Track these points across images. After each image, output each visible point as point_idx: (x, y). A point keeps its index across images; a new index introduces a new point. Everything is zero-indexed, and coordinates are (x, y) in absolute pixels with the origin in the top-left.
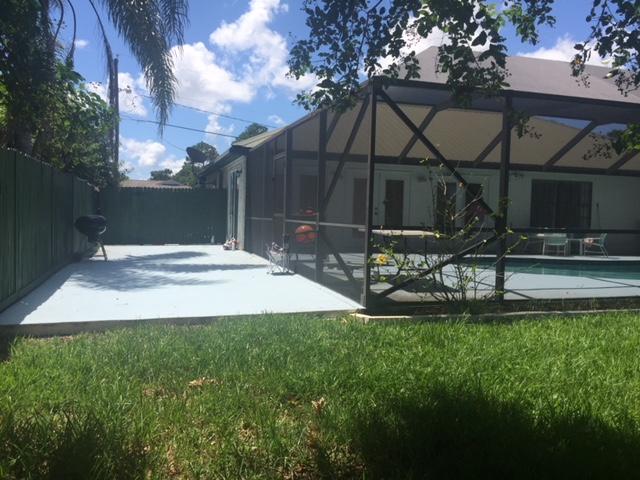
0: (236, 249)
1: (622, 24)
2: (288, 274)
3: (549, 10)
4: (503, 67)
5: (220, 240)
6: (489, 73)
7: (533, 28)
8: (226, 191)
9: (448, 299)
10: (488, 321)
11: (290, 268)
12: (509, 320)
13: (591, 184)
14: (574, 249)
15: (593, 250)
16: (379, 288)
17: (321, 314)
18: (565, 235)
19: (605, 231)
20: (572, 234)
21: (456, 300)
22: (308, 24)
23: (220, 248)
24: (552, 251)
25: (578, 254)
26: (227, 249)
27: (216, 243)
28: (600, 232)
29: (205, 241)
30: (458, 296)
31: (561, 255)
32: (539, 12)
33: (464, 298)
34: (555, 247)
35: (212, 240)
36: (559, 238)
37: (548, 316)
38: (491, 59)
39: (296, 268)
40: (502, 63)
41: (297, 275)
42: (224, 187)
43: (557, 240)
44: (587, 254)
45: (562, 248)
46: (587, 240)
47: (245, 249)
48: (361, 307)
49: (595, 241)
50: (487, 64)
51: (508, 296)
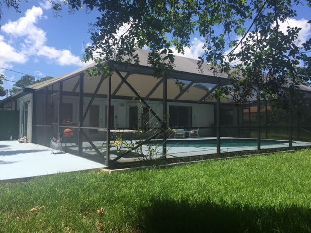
0: (27, 142)
1: (215, 51)
2: (61, 153)
3: (188, 42)
4: (173, 63)
5: (16, 138)
6: (168, 65)
7: (183, 48)
8: (19, 111)
9: (144, 159)
10: (163, 168)
11: (63, 150)
12: (171, 167)
13: (192, 107)
14: (187, 136)
15: (194, 136)
16: (113, 157)
17: (87, 171)
18: (183, 130)
19: (198, 128)
20: (186, 129)
21: (148, 160)
22: (91, 39)
23: (16, 142)
24: (178, 136)
25: (188, 138)
26: (22, 142)
27: (13, 140)
28: (196, 128)
29: (7, 139)
30: (149, 158)
31: (182, 138)
32: (185, 42)
33: (151, 159)
34: (179, 135)
35: (11, 138)
36: (181, 131)
37: (185, 164)
38: (168, 59)
39: (66, 150)
40: (173, 62)
41: (67, 154)
42: (18, 109)
43: (180, 132)
44: (192, 137)
45: (182, 135)
46: (192, 131)
47: (32, 142)
48: (106, 166)
49: (195, 132)
50: (167, 61)
51: (168, 157)
